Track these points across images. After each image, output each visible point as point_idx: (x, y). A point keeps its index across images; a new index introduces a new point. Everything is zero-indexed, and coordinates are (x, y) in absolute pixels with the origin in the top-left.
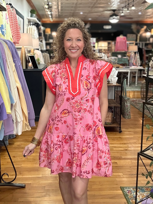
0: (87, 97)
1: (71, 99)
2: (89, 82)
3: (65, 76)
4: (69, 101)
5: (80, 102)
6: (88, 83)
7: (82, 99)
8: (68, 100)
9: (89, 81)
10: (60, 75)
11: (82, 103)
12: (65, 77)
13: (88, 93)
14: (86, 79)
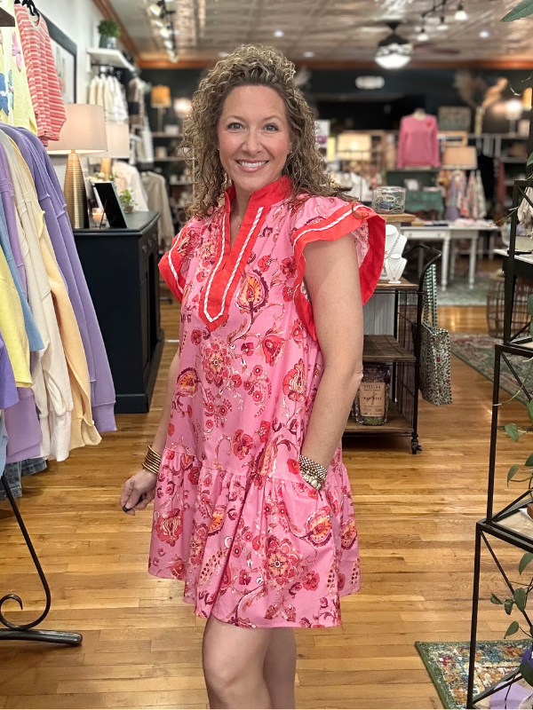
1: (203, 336)
3: (209, 255)
4: (199, 342)
8: (195, 338)
9: (263, 275)
11: (230, 356)
12: (209, 258)
14: (255, 271)
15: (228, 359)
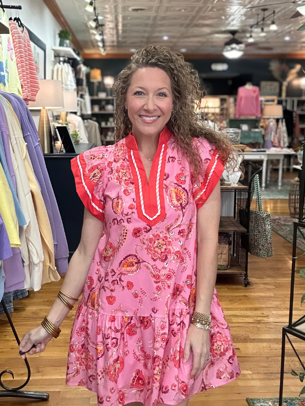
0: (179, 226)
1: (143, 231)
2: (184, 189)
3: (127, 178)
4: (139, 236)
5: (166, 237)
6: (181, 193)
7: (168, 229)
8: (136, 234)
9: (183, 186)
10: (117, 174)
11: (170, 240)
12: (129, 180)
13: (183, 216)
14: (176, 184)
15: (169, 242)
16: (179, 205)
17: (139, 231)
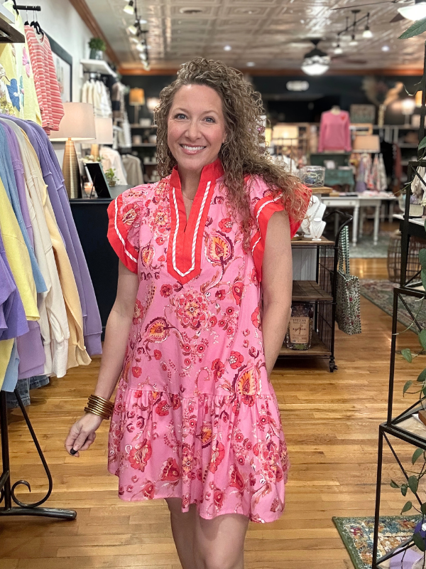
1: (173, 289)
3: (163, 223)
4: (169, 295)
5: (200, 299)
6: (223, 243)
7: (203, 289)
8: (164, 292)
9: (227, 235)
10: (153, 218)
11: (205, 302)
12: (165, 226)
13: (224, 273)
14: (218, 232)
15: (204, 305)
16: (219, 259)
17: (169, 289)
